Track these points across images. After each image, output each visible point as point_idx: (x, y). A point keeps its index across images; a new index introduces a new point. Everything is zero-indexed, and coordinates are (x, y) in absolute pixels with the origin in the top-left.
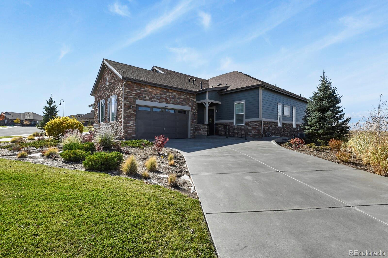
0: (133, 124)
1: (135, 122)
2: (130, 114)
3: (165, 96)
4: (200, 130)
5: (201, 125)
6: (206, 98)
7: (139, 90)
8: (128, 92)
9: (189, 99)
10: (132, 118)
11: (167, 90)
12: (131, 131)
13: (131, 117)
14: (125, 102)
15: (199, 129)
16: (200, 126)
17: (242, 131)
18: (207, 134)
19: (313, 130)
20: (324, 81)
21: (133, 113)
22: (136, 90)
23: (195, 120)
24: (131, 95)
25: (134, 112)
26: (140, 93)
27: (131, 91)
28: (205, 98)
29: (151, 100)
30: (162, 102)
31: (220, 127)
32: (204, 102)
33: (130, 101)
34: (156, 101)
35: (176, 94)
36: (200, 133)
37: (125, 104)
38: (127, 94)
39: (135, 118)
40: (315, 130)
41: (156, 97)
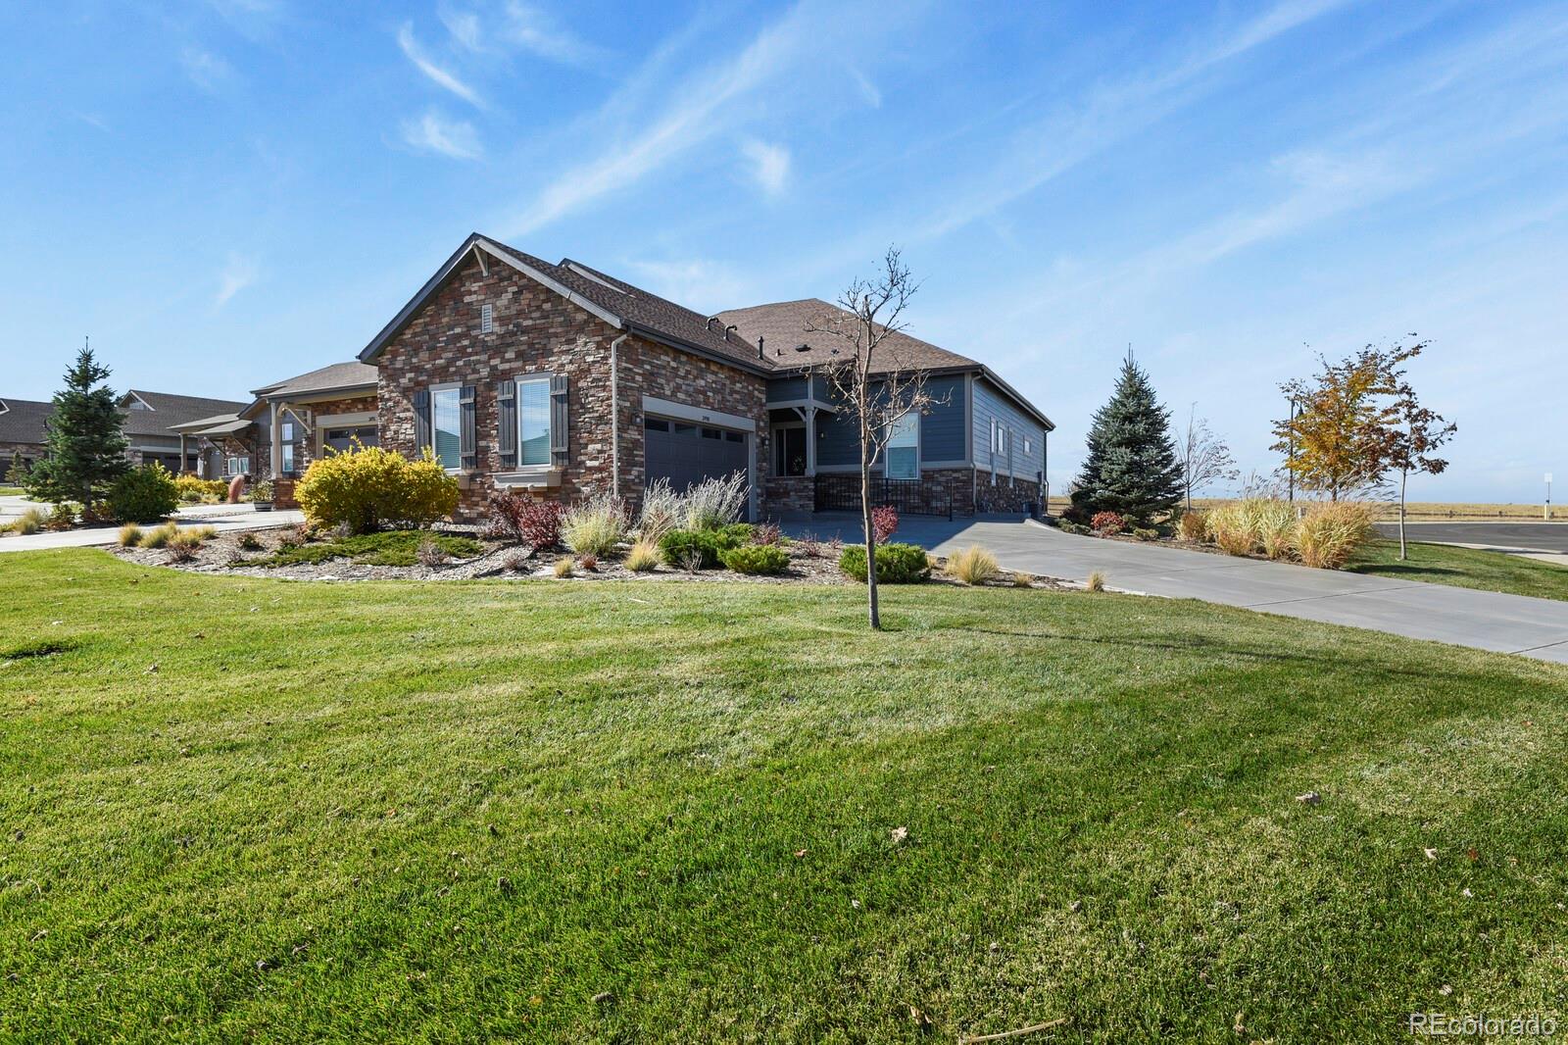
0: (638, 477)
1: (642, 469)
2: (632, 443)
3: (703, 383)
4: (787, 494)
5: (791, 479)
6: (807, 394)
7: (650, 363)
8: (626, 368)
9: (751, 395)
10: (637, 456)
11: (707, 362)
12: (635, 498)
13: (635, 452)
14: (621, 403)
15: (781, 490)
16: (787, 484)
17: (912, 497)
18: (813, 509)
19: (1113, 491)
20: (1131, 373)
21: (639, 440)
22: (643, 362)
23: (764, 464)
24: (633, 380)
25: (639, 437)
26: (652, 374)
27: (631, 366)
28: (806, 396)
29: (673, 397)
30: (696, 404)
31: (832, 486)
32: (802, 409)
33: (631, 398)
34: (684, 402)
35: (726, 377)
36: (784, 504)
37: (620, 412)
38: (623, 375)
39: (642, 456)
40: (1118, 492)
41: (684, 387)
